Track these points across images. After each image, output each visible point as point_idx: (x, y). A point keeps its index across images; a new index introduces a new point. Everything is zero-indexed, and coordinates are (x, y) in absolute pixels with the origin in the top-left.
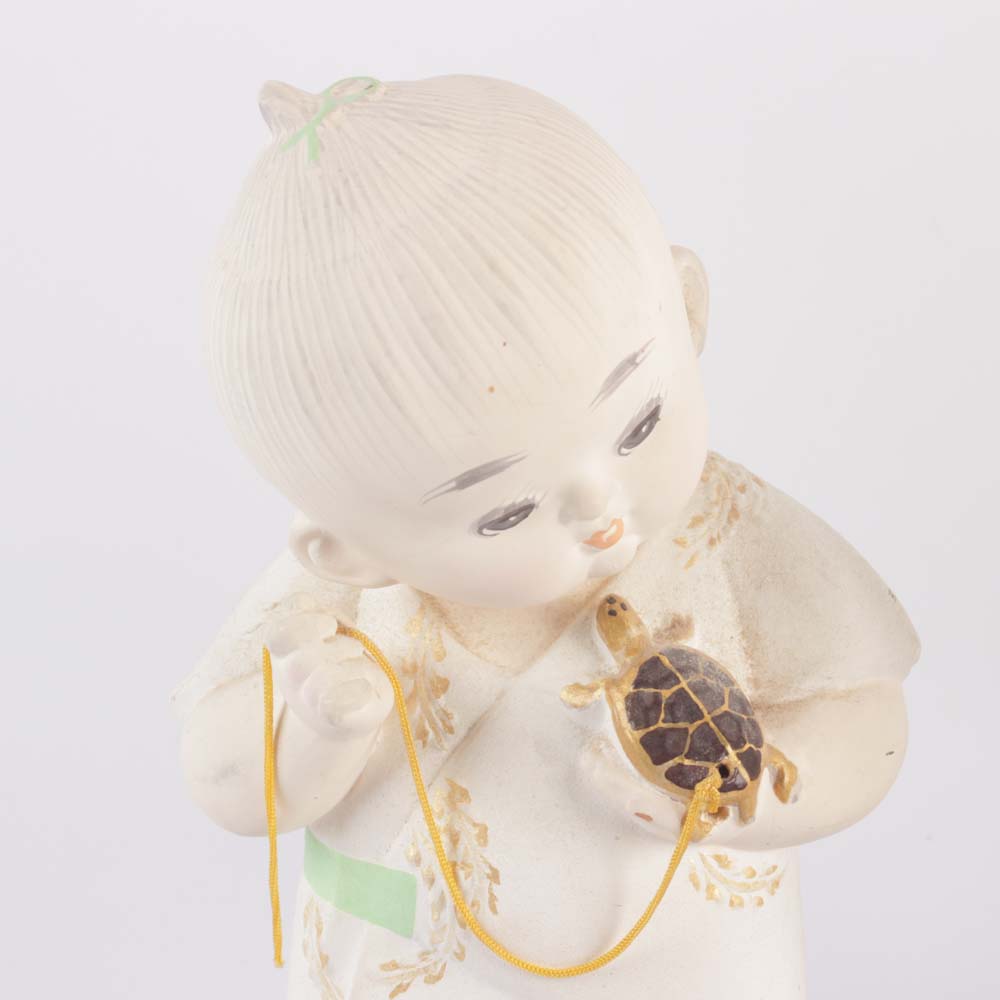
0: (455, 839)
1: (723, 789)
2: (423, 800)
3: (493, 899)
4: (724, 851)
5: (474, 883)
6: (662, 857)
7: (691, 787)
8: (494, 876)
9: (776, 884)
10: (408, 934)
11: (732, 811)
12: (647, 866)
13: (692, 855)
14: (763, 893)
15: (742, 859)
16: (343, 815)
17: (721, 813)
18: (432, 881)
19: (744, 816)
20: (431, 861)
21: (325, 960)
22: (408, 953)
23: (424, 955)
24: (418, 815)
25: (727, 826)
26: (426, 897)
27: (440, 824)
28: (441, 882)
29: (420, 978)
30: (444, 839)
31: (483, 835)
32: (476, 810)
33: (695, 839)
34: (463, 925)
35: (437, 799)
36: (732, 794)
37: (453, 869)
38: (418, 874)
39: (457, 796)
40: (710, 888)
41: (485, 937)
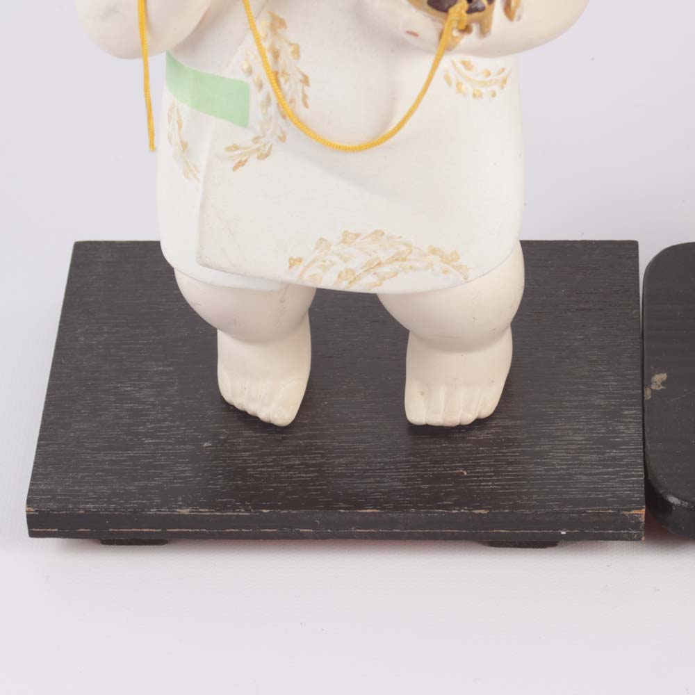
0: (276, 56)
1: (470, 11)
2: (253, 28)
3: (305, 97)
4: (468, 58)
5: (291, 87)
6: (426, 63)
7: (446, 11)
8: (306, 81)
9: (504, 81)
10: (244, 123)
11: (475, 28)
12: (415, 70)
13: (446, 62)
14: (496, 88)
15: (481, 64)
16: (195, 41)
17: (467, 30)
18: (260, 86)
19: (484, 32)
20: (261, 72)
21: (185, 146)
22: (244, 138)
23: (256, 139)
24: (250, 38)
25: (471, 39)
26: (257, 97)
27: (266, 45)
28: (268, 87)
29: (255, 155)
30: (269, 56)
31: (296, 52)
32: (291, 34)
33: (449, 48)
34: (284, 117)
35: (262, 25)
36: (476, 15)
37: (276, 76)
38: (250, 82)
39: (277, 24)
40: (459, 84)
41: (301, 125)
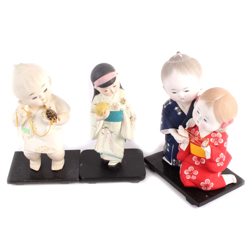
0: (33, 126)
1: (54, 120)
2: (30, 123)
3: (36, 131)
4: (55, 126)
5: (34, 129)
6: (49, 126)
7: (51, 120)
8: (36, 128)
9: (60, 129)
10: (29, 134)
11: (55, 122)
12: (48, 127)
13: (52, 126)
14: (59, 129)
15: (57, 126)
16: (23, 125)
17: (54, 122)
18: (31, 129)
19: (56, 122)
20: (31, 128)
21: (23, 137)
22: (30, 135)
23: (31, 136)
24: (30, 124)
25: (55, 123)
26: (31, 131)
27: (32, 125)
28: (32, 129)
29: (31, 138)
30: (32, 126)
31: (35, 125)
32: (34, 123)
33: (52, 124)
34: (34, 133)
35: (31, 122)
36: (55, 120)
37: (33, 128)
38: (30, 129)
39: (33, 122)
40: (54, 129)
41: (36, 133)
